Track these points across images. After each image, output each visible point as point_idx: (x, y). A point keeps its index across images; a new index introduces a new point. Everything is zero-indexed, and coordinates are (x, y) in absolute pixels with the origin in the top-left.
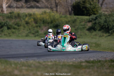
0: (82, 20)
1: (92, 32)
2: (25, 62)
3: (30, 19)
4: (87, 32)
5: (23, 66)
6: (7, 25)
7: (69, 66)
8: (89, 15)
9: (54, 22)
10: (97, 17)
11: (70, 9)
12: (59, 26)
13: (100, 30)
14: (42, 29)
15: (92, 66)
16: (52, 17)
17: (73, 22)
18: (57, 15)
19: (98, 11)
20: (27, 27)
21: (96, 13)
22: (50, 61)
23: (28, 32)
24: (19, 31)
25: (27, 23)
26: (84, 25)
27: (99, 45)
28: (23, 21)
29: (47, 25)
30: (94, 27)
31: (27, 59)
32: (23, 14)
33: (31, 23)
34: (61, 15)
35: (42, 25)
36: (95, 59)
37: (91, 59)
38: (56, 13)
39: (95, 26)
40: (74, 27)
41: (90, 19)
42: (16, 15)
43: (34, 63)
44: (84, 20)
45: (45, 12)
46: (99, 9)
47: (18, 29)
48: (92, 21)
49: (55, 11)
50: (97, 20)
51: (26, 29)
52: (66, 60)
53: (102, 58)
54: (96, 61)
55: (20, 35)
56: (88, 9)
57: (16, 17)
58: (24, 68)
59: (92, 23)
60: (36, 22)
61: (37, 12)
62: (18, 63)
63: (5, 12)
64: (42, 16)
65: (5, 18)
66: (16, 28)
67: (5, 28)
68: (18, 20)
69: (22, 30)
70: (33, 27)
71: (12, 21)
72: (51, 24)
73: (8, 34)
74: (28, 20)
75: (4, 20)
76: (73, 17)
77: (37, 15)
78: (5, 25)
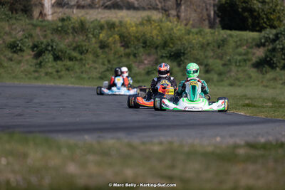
0: (240, 40)
1: (266, 72)
2: (95, 143)
3: (111, 36)
4: (253, 72)
6: (53, 50)
7: (205, 155)
8: (258, 28)
9: (171, 45)
10: (280, 36)
11: (212, 13)
12: (184, 54)
14: (141, 62)
15: (263, 156)
16: (165, 33)
17: (219, 47)
18: (179, 27)
19: (282, 18)
20: (103, 56)
21: (276, 23)
22: (157, 142)
23: (106, 67)
24: (85, 65)
25: (103, 46)
26: (246, 54)
27: (283, 105)
28: (93, 40)
29: (153, 51)
30: (271, 59)
31: (99, 137)
32: (92, 22)
33: (113, 46)
35: (141, 50)
36: (271, 138)
37: (260, 138)
38: (176, 23)
39: (274, 56)
40: (221, 58)
41: (260, 39)
42: (77, 25)
43: (117, 145)
44: (247, 40)
45: (149, 20)
47: (81, 59)
48: (267, 44)
49: (174, 16)
50: (277, 42)
51: (100, 61)
52: (197, 142)
54: (271, 144)
55: (84, 75)
56: (255, 14)
57: (75, 30)
58: (91, 157)
59: (266, 48)
60: (126, 44)
61: (128, 18)
62: (76, 145)
63: (50, 18)
64: (141, 28)
65: (49, 32)
66: (75, 57)
67: (49, 57)
68: (81, 37)
69: (91, 62)
70: (117, 56)
71: (67, 41)
72: (163, 51)
73: (55, 73)
74: (106, 39)
75: (45, 36)
76: (219, 34)
77: (128, 26)
78: (49, 51)
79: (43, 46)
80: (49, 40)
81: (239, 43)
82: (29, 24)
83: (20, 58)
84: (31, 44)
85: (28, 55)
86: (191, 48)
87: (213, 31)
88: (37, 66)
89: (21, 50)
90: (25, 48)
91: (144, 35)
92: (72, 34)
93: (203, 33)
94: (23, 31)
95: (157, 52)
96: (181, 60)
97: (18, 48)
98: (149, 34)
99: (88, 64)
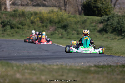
0: (92, 20)
1: (104, 34)
2: (28, 65)
3: (36, 18)
4: (98, 34)
5: (25, 69)
6: (10, 24)
7: (76, 70)
8: (100, 15)
9: (62, 22)
10: (110, 19)
11: (80, 8)
12: (68, 26)
13: (112, 32)
14: (49, 30)
15: (102, 71)
16: (59, 17)
17: (83, 23)
18: (65, 15)
19: (111, 11)
20: (32, 27)
21: (108, 13)
22: (56, 64)
24: (24, 31)
25: (32, 22)
26: (95, 26)
27: (111, 49)
28: (28, 20)
29: (54, 24)
30: (106, 29)
31: (30, 62)
32: (28, 12)
33: (36, 22)
34: (70, 14)
35: (49, 24)
36: (105, 63)
37: (101, 63)
38: (64, 13)
39: (107, 27)
40: (84, 28)
41: (101, 20)
42: (21, 13)
43: (38, 66)
44: (95, 21)
45: (52, 11)
46: (112, 9)
47: (22, 28)
48: (104, 22)
49: (63, 10)
50: (109, 21)
51: (31, 29)
52: (73, 64)
53: (112, 63)
54: (106, 66)
55: (24, 35)
56: (99, 9)
58: (26, 71)
59: (104, 24)
60: (42, 22)
61: (43, 10)
62: (20, 65)
63: (9, 10)
64: (49, 15)
65: (8, 16)
66: (20, 28)
67: (8, 27)
68: (23, 19)
69: (27, 29)
70: (38, 27)
71: (16, 20)
72: (58, 25)
73: (11, 34)
74: (33, 19)
75: (7, 18)
76: (83, 18)
77: (43, 14)
78: (9, 24)
79: (6, 22)
80: (9, 20)
81: (92, 22)
84: (0, 22)
86: (71, 23)
87: (80, 16)
88: (4, 31)
91: (50, 18)
92: (19, 17)
93: (76, 17)
95: (56, 25)
96: (66, 29)
98: (52, 18)
99: (26, 30)
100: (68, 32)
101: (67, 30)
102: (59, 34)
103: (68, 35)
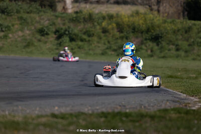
3: (110, 24)
6: (69, 33)
9: (153, 31)
12: (161, 37)
16: (148, 22)
17: (186, 32)
18: (158, 18)
20: (104, 38)
23: (106, 46)
24: (91, 45)
25: (105, 31)
28: (98, 27)
29: (140, 34)
32: (97, 14)
33: (112, 31)
34: (164, 18)
35: (131, 34)
40: (187, 40)
42: (87, 17)
45: (137, 13)
47: (89, 41)
49: (155, 11)
51: (103, 42)
55: (91, 52)
57: (85, 20)
60: (121, 30)
64: (131, 19)
65: (67, 21)
66: (85, 39)
67: (66, 39)
68: (89, 25)
69: (95, 42)
70: (114, 39)
71: (79, 27)
72: (146, 35)
74: (106, 26)
75: (64, 24)
76: (186, 23)
77: (123, 17)
78: (67, 34)
79: (63, 31)
80: (67, 27)
81: (200, 30)
82: (53, 15)
83: (46, 40)
84: (54, 30)
85: (52, 38)
86: (166, 33)
88: (58, 45)
89: (47, 34)
90: (49, 33)
91: (134, 24)
92: (83, 22)
93: (175, 22)
94: (49, 20)
95: (142, 36)
97: (45, 32)
98: (137, 23)
99: (94, 44)
100: (162, 47)
101: (161, 43)
102: (147, 51)
103: (161, 52)
